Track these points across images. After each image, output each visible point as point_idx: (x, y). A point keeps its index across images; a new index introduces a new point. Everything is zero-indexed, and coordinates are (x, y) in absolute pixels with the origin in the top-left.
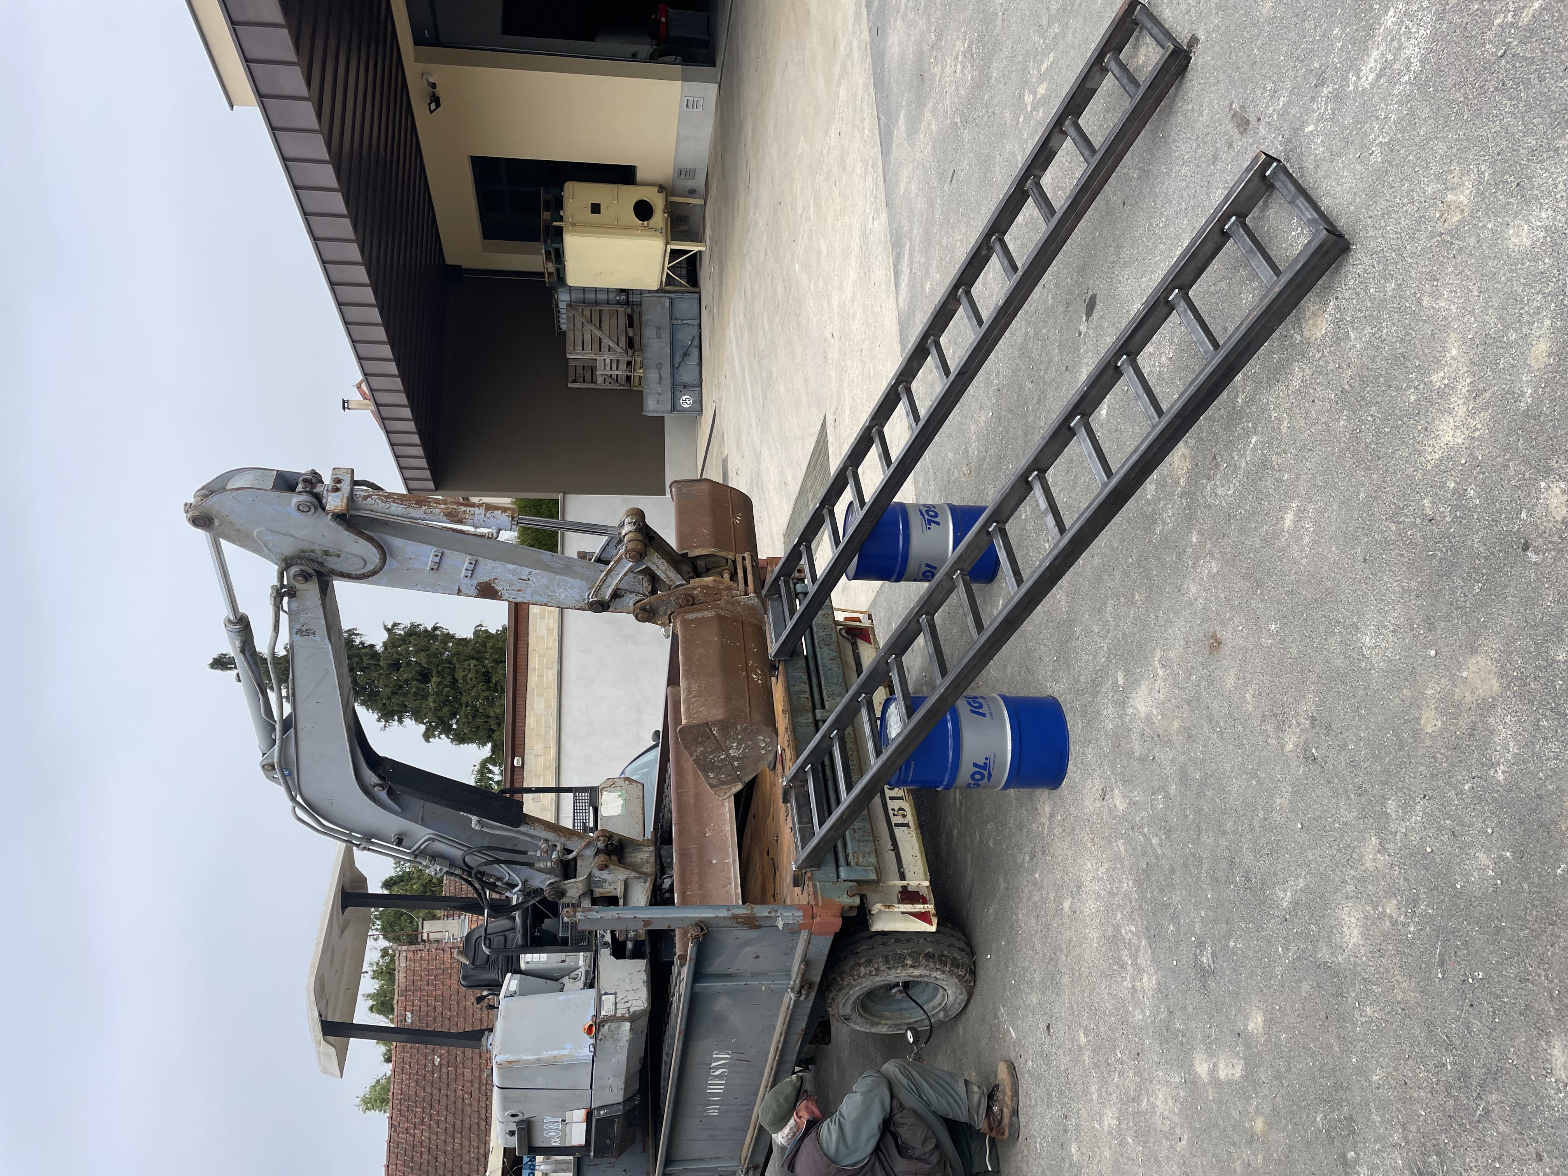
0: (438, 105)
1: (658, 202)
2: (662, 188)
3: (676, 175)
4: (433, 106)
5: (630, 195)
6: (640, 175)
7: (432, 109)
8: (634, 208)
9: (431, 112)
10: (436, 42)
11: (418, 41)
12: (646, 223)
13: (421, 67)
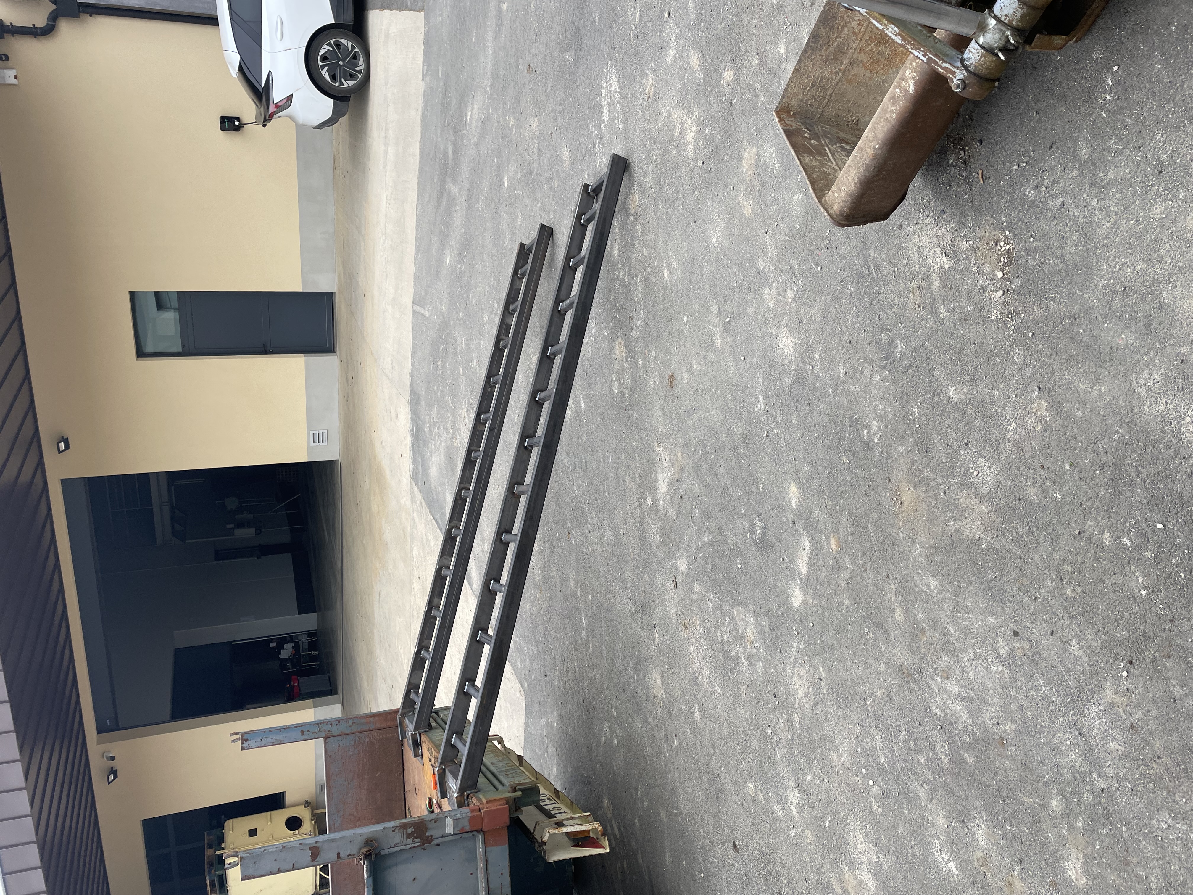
0: (115, 777)
1: (304, 814)
2: (307, 804)
3: (318, 791)
4: (112, 777)
5: (281, 816)
6: (289, 799)
7: (110, 780)
8: (286, 824)
9: (109, 783)
10: (116, 727)
11: (100, 730)
12: (297, 831)
13: (103, 747)
